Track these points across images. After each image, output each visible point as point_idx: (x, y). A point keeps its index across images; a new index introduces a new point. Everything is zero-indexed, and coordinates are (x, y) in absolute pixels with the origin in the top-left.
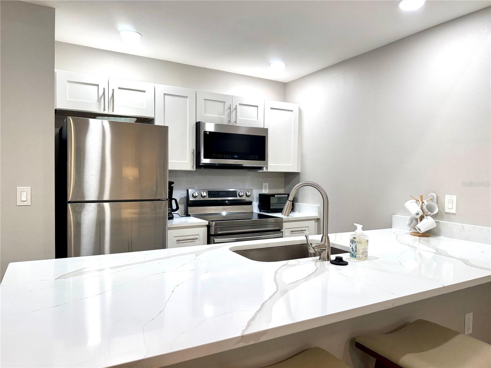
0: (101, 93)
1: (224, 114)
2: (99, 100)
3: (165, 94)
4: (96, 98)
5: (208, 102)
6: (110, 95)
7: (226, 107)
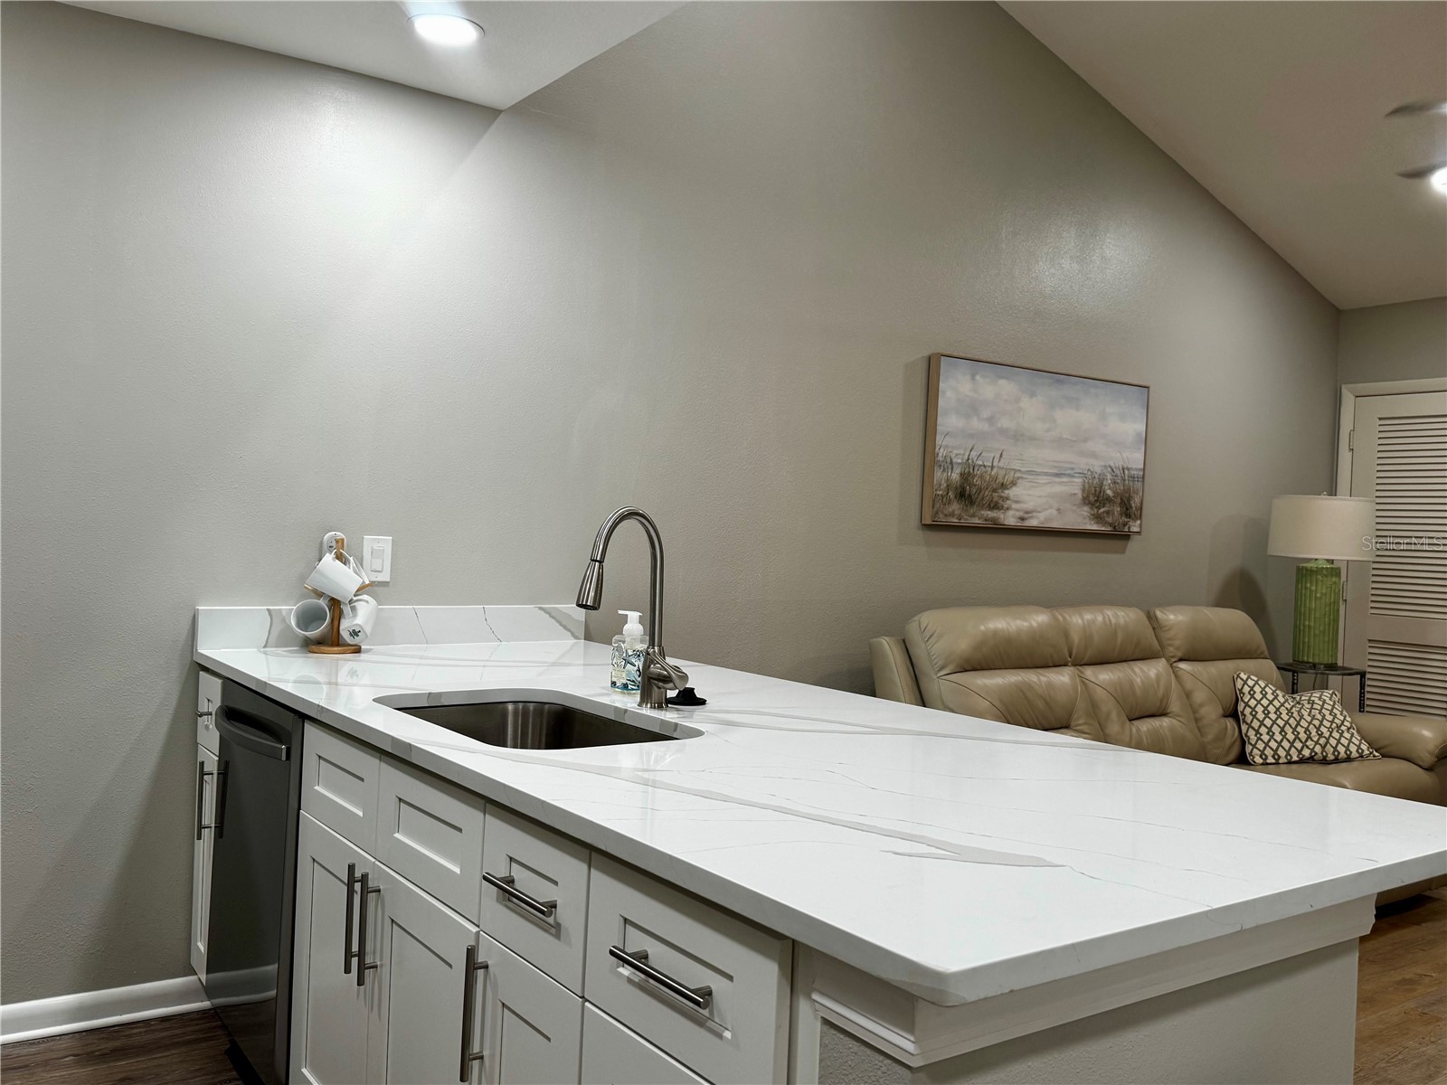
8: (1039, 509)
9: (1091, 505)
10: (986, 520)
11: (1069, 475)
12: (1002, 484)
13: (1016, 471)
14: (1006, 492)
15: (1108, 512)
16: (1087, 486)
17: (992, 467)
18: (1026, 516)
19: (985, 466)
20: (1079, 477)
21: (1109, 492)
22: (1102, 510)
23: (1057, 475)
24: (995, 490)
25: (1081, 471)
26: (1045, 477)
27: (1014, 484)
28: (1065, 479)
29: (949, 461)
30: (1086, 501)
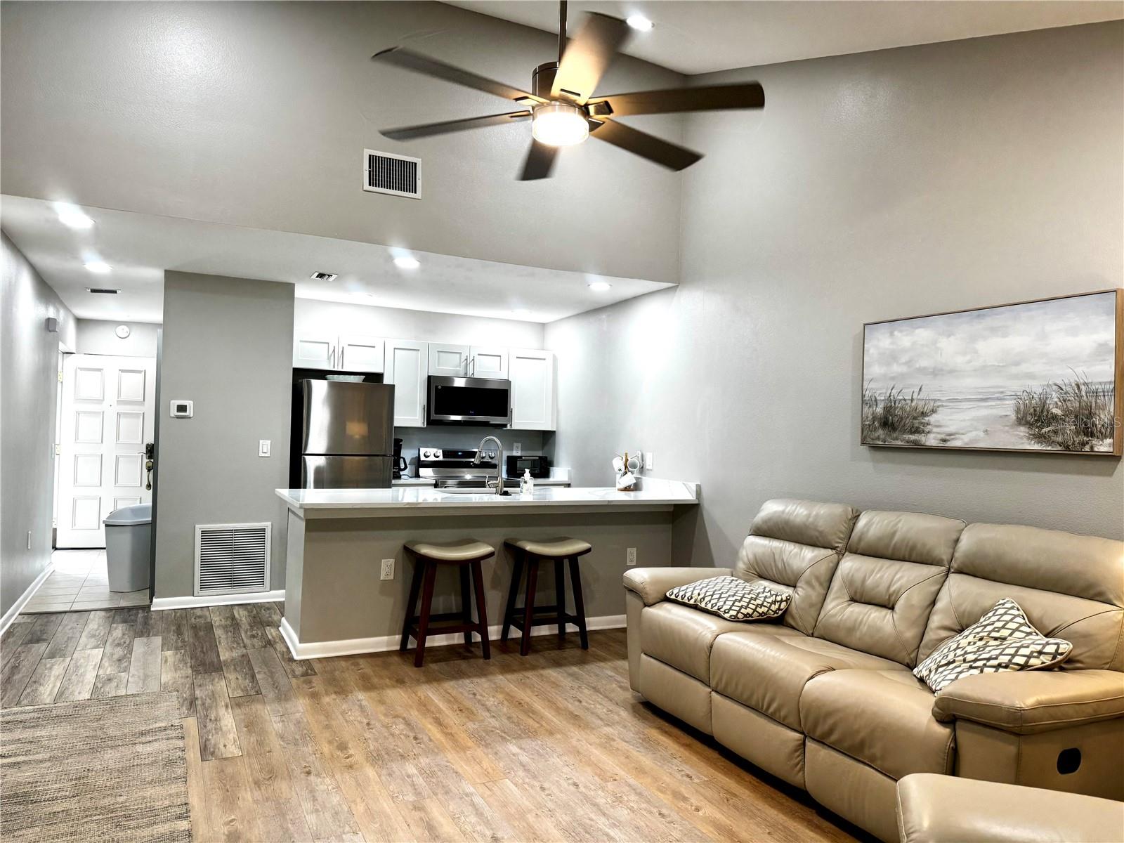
0: (331, 351)
1: (460, 366)
2: (329, 358)
3: (395, 348)
4: (326, 356)
5: (441, 354)
6: (340, 352)
7: (463, 360)
8: (961, 432)
9: (1030, 425)
10: (908, 443)
11: (998, 399)
12: (922, 413)
13: (935, 401)
14: (927, 419)
15: (1055, 432)
16: (1022, 407)
17: (912, 400)
18: (948, 438)
19: (905, 400)
20: (1011, 400)
21: (1055, 411)
22: (1046, 430)
24: (915, 418)
25: (1013, 394)
26: (968, 403)
27: (934, 411)
28: (993, 403)
29: (873, 399)
30: (1021, 421)
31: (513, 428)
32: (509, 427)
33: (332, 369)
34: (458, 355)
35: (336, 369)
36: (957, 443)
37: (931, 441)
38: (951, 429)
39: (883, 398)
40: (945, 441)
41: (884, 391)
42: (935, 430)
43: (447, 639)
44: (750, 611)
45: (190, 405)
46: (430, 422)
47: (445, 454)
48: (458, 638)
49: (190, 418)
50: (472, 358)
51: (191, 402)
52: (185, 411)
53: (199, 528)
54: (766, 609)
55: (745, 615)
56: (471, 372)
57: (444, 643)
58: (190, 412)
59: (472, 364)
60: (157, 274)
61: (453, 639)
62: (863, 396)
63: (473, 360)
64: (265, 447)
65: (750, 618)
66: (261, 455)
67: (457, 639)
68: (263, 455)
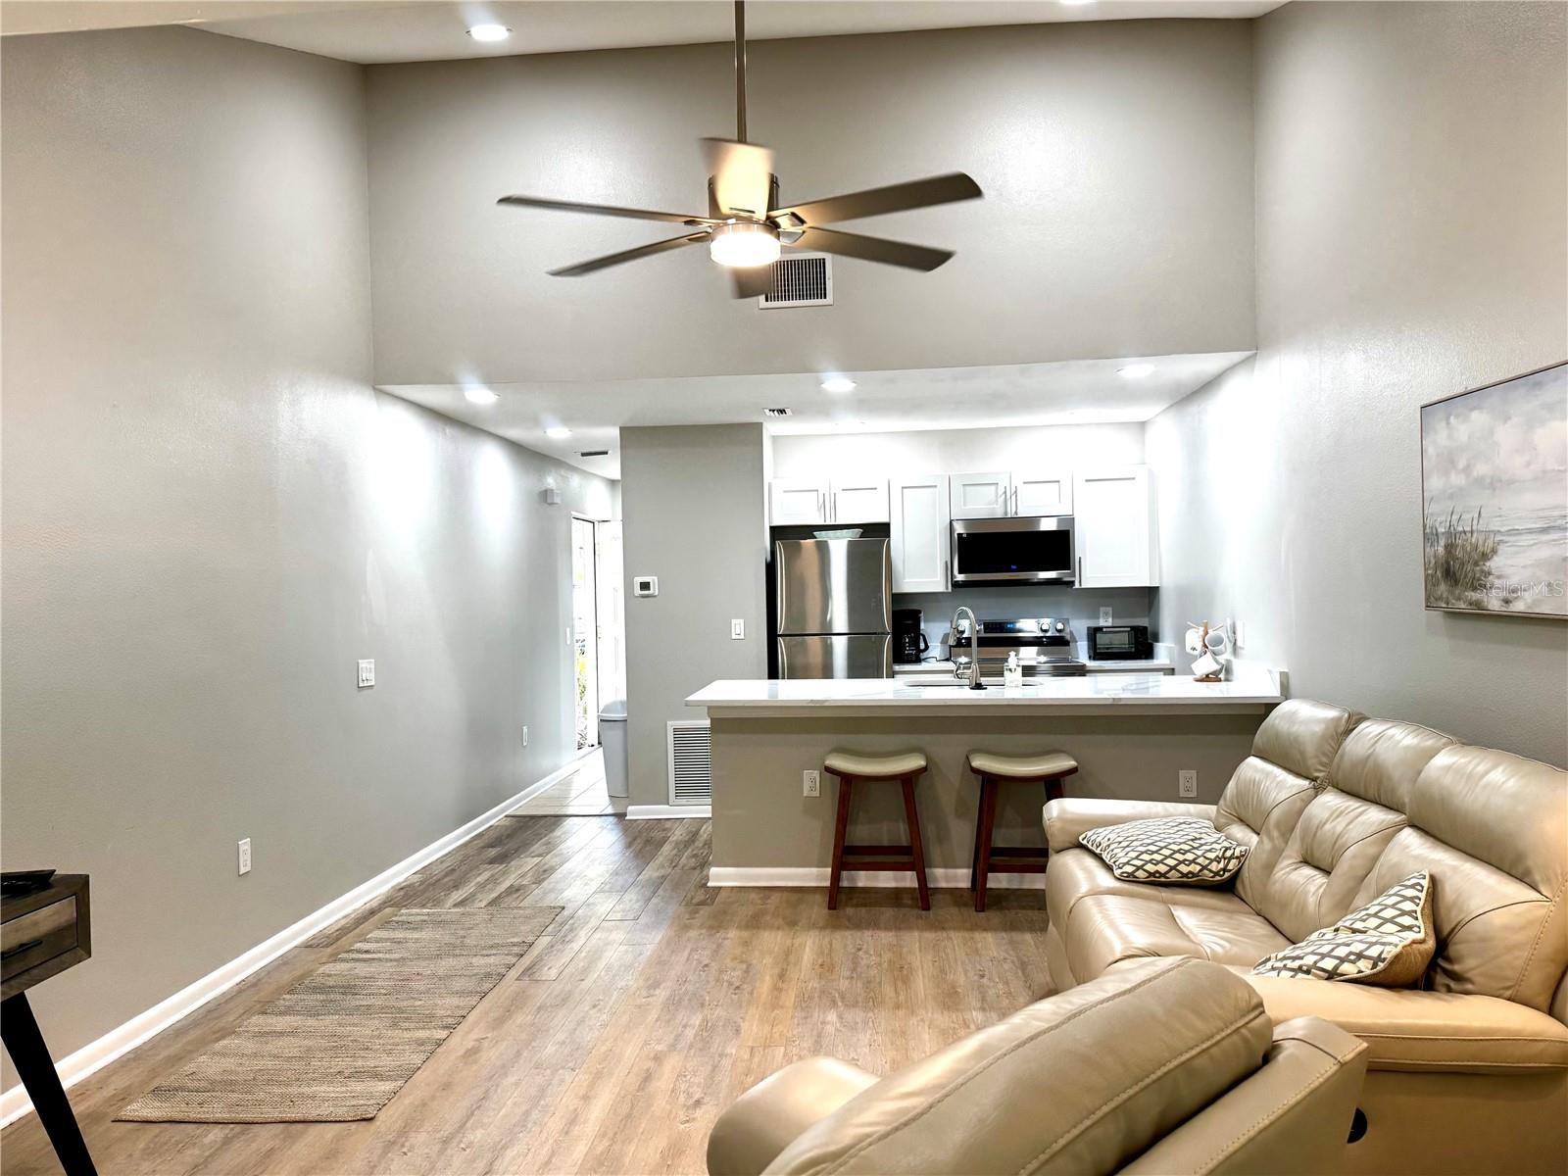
0: (821, 501)
1: (996, 502)
2: (819, 510)
3: (904, 488)
4: (813, 508)
5: (968, 488)
6: (832, 501)
7: (1001, 491)
10: (1471, 604)
12: (1483, 553)
14: (1488, 564)
17: (1472, 532)
19: (1465, 532)
23: (1544, 530)
24: (1476, 564)
27: (1494, 551)
29: (1435, 532)
31: (1083, 587)
32: (1077, 586)
33: (822, 523)
34: (993, 488)
35: (828, 523)
36: (1519, 607)
37: (1494, 604)
38: (1513, 581)
39: (1443, 530)
40: (1507, 602)
41: (1443, 518)
42: (1497, 583)
43: (896, 879)
44: (1162, 868)
45: (653, 580)
46: (956, 585)
47: (989, 627)
48: (911, 880)
49: (655, 596)
50: (1013, 490)
51: (656, 578)
52: (649, 589)
53: (672, 724)
54: (1198, 868)
55: (1151, 874)
56: (1014, 510)
57: (892, 884)
58: (654, 590)
59: (1014, 497)
60: (615, 432)
61: (904, 879)
62: (1424, 526)
63: (1016, 492)
64: (738, 627)
65: (1163, 879)
66: (734, 637)
67: (908, 880)
68: (737, 637)
